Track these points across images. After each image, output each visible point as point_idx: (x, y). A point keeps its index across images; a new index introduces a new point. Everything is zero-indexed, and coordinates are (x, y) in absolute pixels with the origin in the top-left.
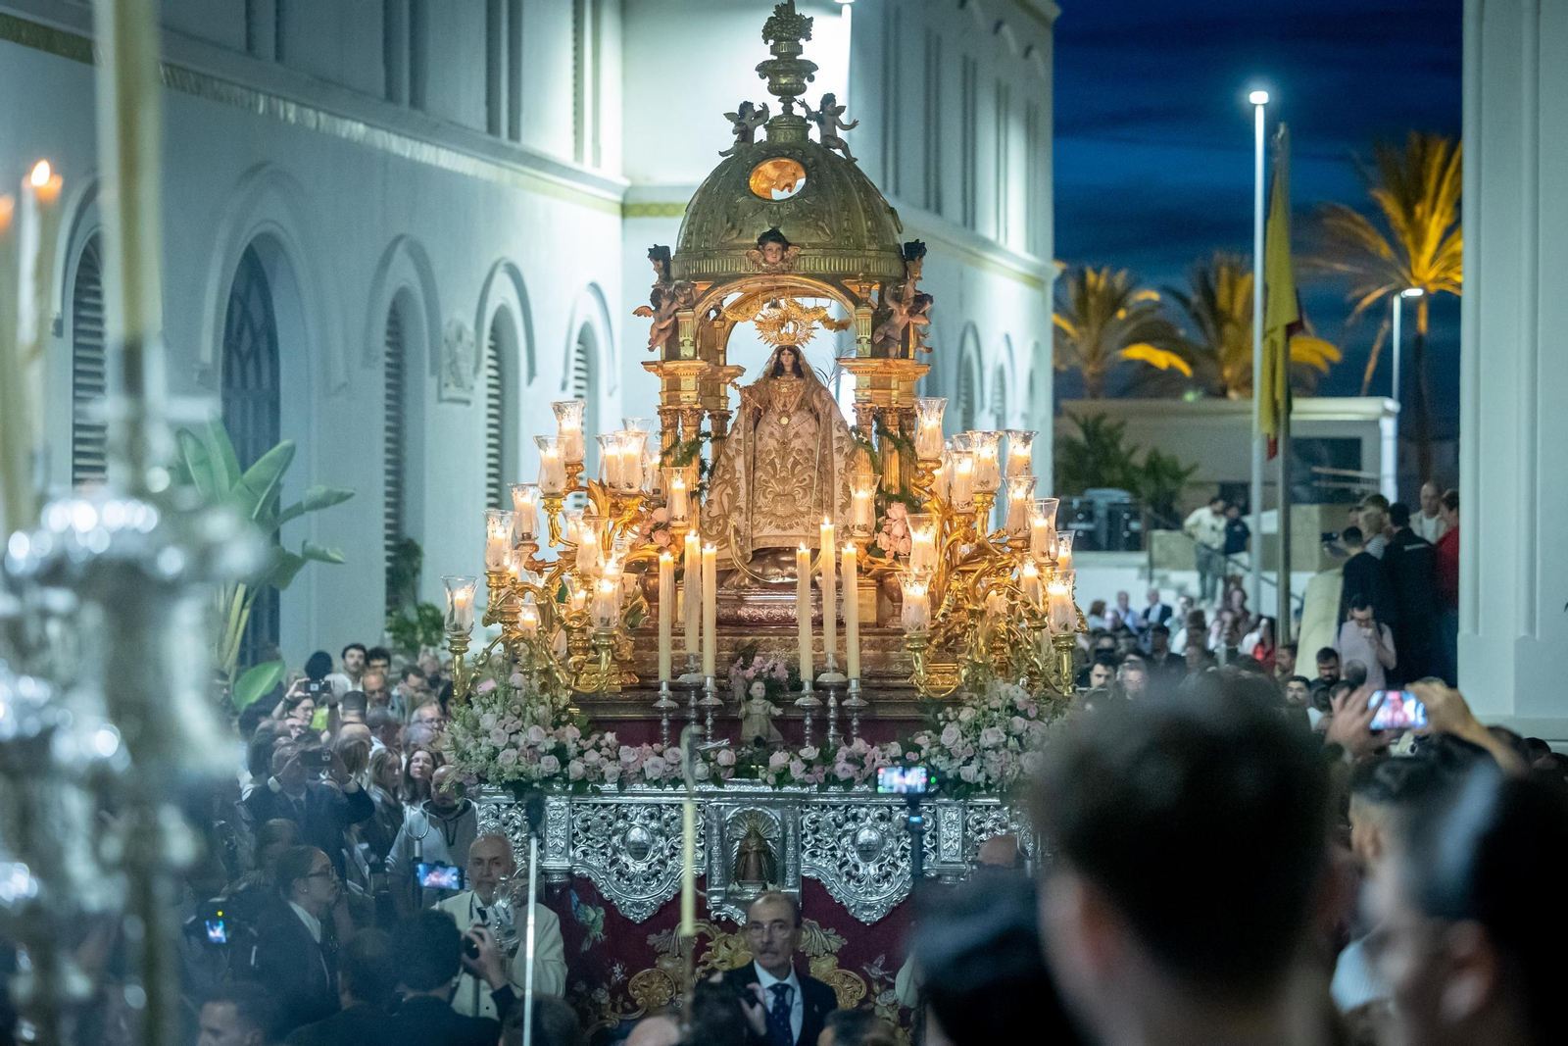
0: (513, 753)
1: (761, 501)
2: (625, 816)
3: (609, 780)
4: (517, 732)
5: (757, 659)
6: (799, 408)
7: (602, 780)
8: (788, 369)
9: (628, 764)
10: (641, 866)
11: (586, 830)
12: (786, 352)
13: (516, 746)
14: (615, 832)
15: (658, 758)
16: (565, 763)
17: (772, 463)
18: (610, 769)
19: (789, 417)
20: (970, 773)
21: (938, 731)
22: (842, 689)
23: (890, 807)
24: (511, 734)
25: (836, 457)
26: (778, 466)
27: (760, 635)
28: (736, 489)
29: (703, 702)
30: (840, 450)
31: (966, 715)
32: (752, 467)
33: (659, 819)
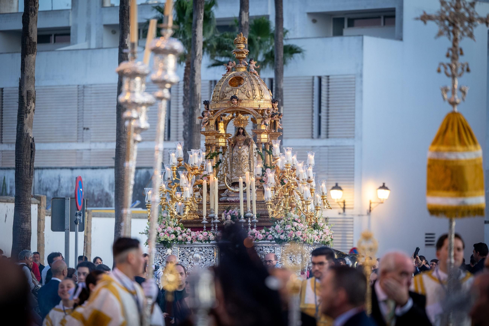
0: (163, 234)
1: (234, 170)
2: (193, 251)
3: (189, 241)
4: (164, 228)
5: (230, 210)
6: (244, 144)
7: (187, 241)
8: (241, 133)
9: (193, 236)
10: (197, 264)
11: (183, 254)
12: (241, 129)
13: (164, 232)
14: (190, 255)
15: (201, 235)
16: (177, 236)
17: (237, 159)
18: (189, 238)
19: (241, 146)
20: (283, 237)
21: (275, 226)
22: (252, 218)
23: (262, 247)
24: (163, 229)
25: (254, 157)
26: (238, 160)
27: (231, 205)
28: (227, 167)
29: (214, 221)
30: (255, 156)
31: (282, 222)
32: (232, 161)
33: (202, 251)
